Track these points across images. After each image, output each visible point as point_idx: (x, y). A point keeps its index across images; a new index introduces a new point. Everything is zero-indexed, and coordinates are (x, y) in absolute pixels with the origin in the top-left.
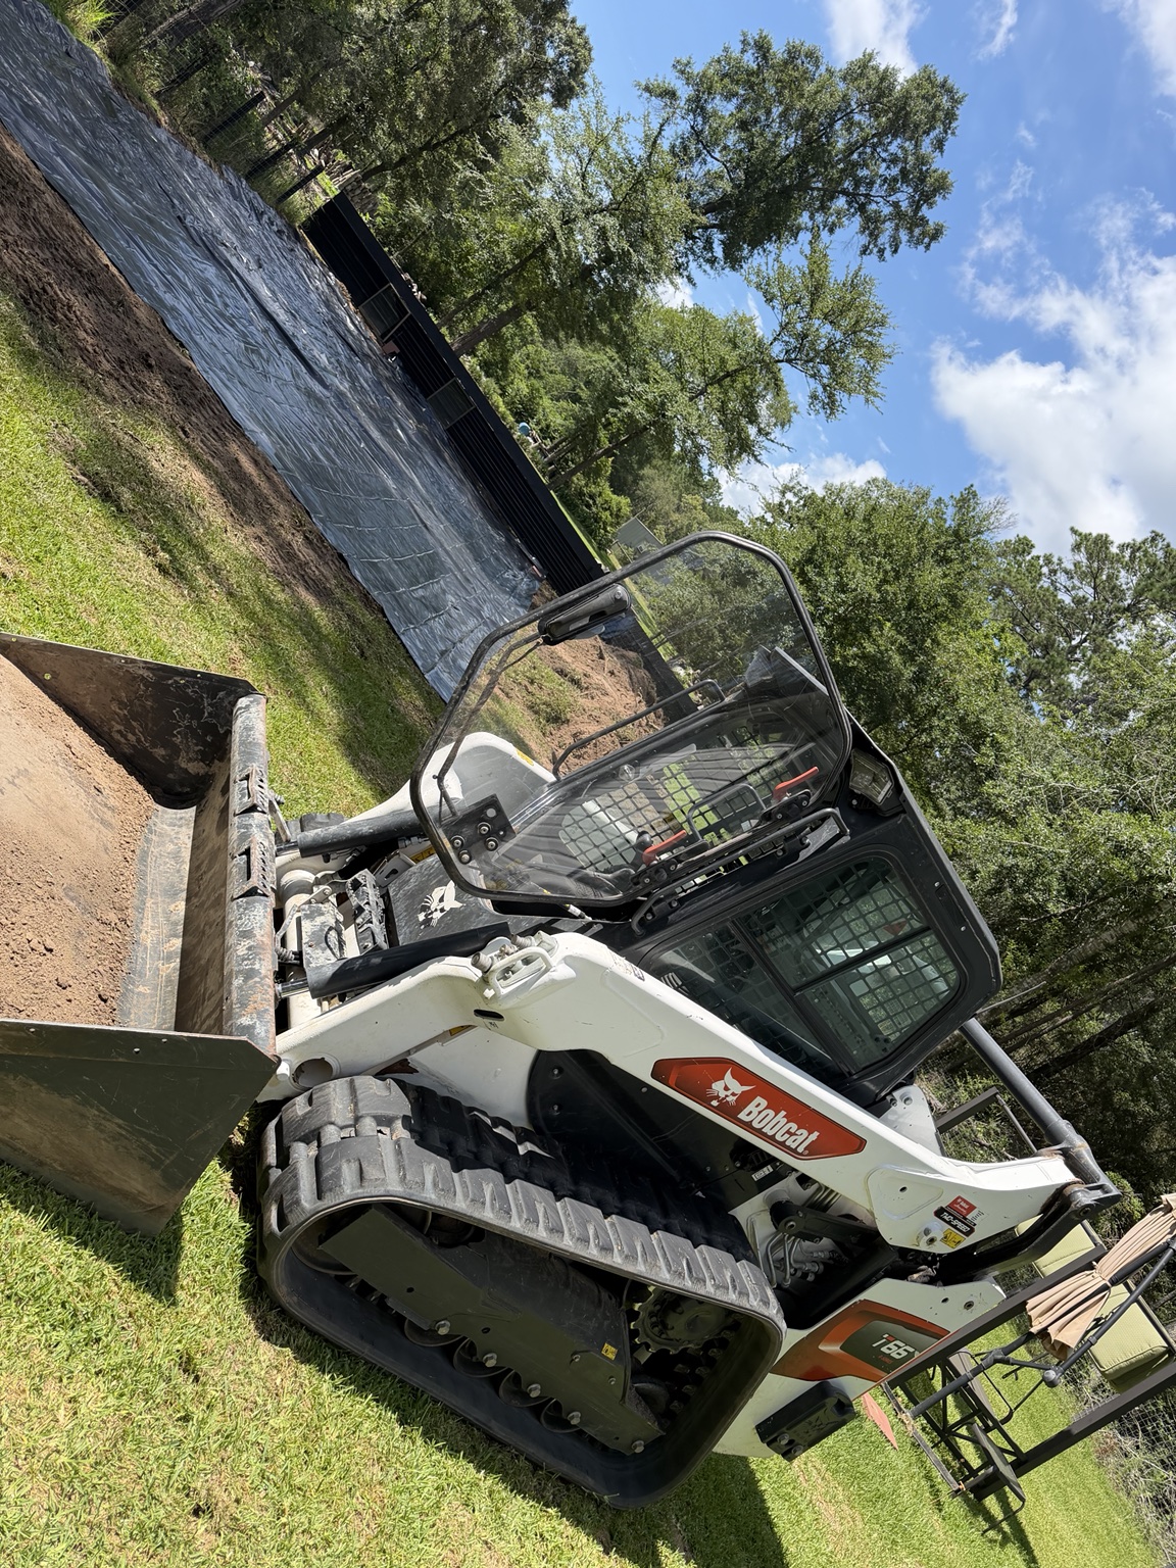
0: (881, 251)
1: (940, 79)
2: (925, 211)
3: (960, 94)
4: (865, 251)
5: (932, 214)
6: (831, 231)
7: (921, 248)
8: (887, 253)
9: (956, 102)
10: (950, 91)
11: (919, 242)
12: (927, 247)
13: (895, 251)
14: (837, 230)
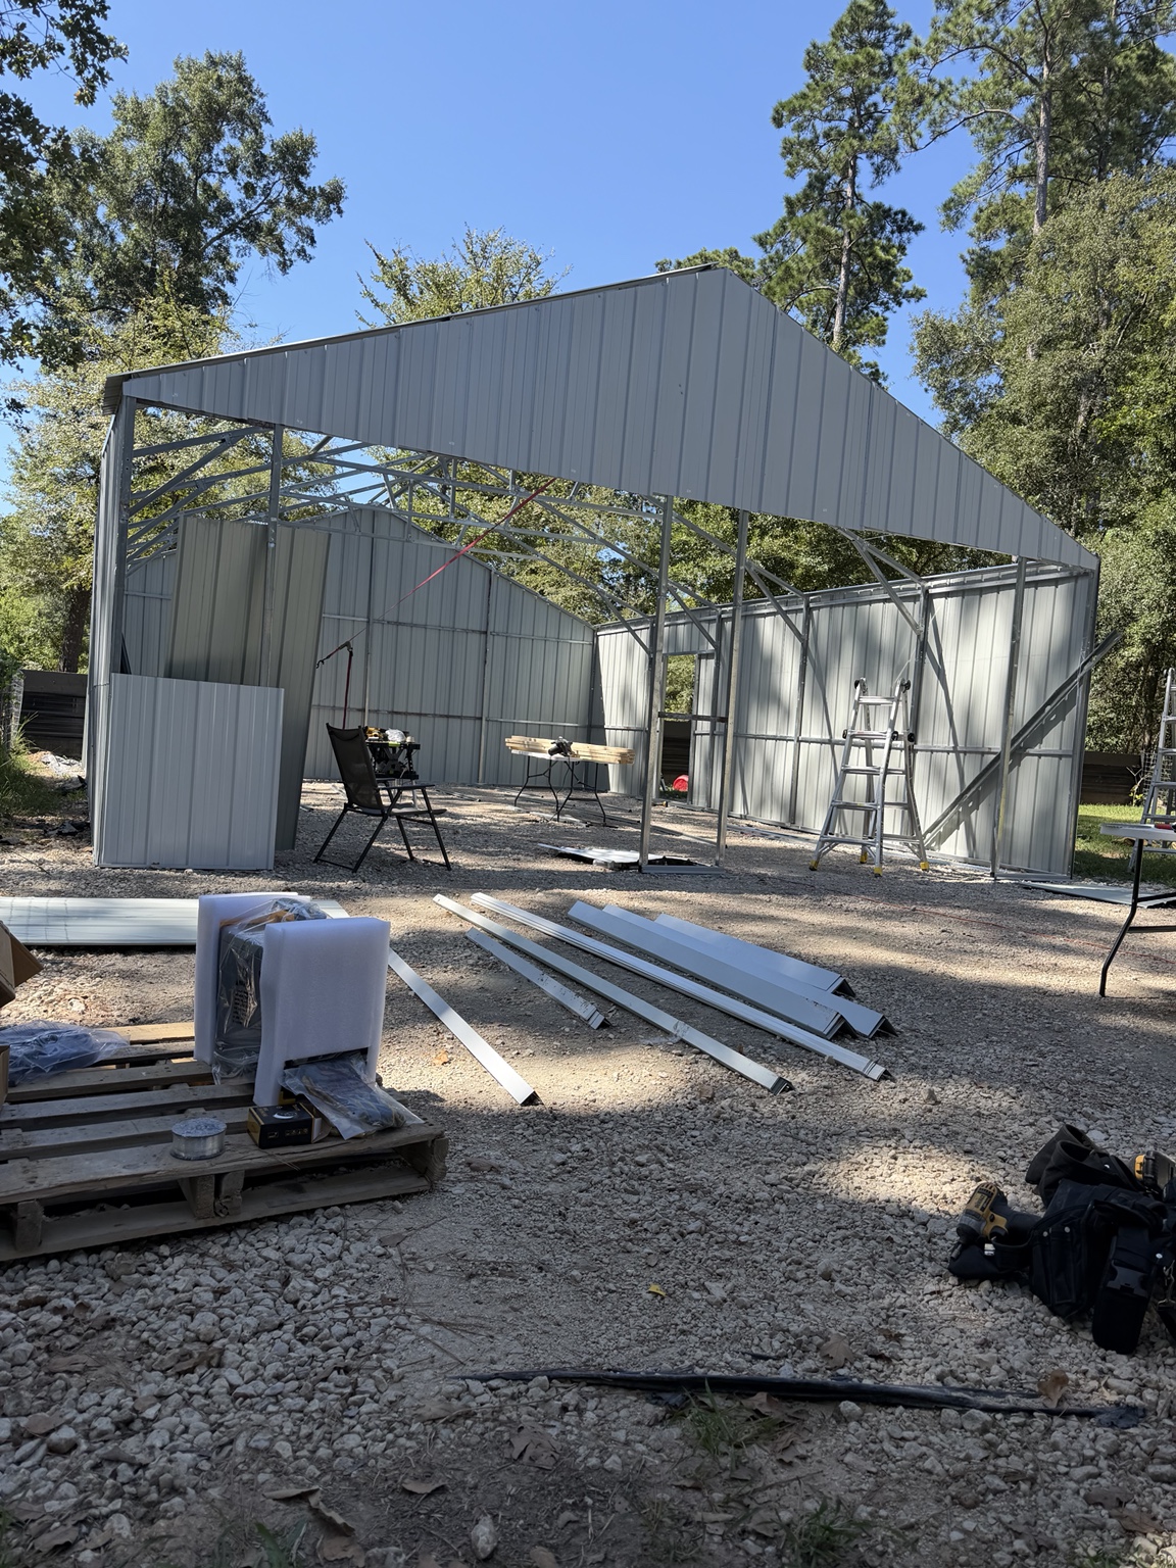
0: (302, 253)
1: (203, 62)
2: (309, 182)
3: (235, 57)
4: (284, 266)
5: (316, 179)
6: (232, 280)
7: (334, 216)
8: (309, 250)
9: (238, 67)
10: (225, 62)
11: (328, 214)
12: (340, 212)
13: (313, 241)
14: (237, 275)
